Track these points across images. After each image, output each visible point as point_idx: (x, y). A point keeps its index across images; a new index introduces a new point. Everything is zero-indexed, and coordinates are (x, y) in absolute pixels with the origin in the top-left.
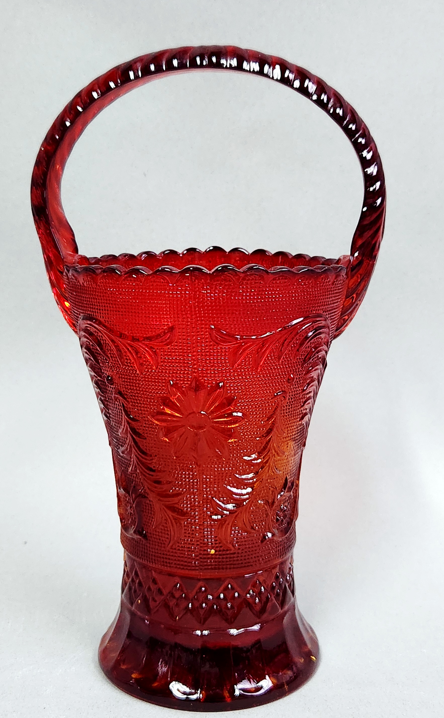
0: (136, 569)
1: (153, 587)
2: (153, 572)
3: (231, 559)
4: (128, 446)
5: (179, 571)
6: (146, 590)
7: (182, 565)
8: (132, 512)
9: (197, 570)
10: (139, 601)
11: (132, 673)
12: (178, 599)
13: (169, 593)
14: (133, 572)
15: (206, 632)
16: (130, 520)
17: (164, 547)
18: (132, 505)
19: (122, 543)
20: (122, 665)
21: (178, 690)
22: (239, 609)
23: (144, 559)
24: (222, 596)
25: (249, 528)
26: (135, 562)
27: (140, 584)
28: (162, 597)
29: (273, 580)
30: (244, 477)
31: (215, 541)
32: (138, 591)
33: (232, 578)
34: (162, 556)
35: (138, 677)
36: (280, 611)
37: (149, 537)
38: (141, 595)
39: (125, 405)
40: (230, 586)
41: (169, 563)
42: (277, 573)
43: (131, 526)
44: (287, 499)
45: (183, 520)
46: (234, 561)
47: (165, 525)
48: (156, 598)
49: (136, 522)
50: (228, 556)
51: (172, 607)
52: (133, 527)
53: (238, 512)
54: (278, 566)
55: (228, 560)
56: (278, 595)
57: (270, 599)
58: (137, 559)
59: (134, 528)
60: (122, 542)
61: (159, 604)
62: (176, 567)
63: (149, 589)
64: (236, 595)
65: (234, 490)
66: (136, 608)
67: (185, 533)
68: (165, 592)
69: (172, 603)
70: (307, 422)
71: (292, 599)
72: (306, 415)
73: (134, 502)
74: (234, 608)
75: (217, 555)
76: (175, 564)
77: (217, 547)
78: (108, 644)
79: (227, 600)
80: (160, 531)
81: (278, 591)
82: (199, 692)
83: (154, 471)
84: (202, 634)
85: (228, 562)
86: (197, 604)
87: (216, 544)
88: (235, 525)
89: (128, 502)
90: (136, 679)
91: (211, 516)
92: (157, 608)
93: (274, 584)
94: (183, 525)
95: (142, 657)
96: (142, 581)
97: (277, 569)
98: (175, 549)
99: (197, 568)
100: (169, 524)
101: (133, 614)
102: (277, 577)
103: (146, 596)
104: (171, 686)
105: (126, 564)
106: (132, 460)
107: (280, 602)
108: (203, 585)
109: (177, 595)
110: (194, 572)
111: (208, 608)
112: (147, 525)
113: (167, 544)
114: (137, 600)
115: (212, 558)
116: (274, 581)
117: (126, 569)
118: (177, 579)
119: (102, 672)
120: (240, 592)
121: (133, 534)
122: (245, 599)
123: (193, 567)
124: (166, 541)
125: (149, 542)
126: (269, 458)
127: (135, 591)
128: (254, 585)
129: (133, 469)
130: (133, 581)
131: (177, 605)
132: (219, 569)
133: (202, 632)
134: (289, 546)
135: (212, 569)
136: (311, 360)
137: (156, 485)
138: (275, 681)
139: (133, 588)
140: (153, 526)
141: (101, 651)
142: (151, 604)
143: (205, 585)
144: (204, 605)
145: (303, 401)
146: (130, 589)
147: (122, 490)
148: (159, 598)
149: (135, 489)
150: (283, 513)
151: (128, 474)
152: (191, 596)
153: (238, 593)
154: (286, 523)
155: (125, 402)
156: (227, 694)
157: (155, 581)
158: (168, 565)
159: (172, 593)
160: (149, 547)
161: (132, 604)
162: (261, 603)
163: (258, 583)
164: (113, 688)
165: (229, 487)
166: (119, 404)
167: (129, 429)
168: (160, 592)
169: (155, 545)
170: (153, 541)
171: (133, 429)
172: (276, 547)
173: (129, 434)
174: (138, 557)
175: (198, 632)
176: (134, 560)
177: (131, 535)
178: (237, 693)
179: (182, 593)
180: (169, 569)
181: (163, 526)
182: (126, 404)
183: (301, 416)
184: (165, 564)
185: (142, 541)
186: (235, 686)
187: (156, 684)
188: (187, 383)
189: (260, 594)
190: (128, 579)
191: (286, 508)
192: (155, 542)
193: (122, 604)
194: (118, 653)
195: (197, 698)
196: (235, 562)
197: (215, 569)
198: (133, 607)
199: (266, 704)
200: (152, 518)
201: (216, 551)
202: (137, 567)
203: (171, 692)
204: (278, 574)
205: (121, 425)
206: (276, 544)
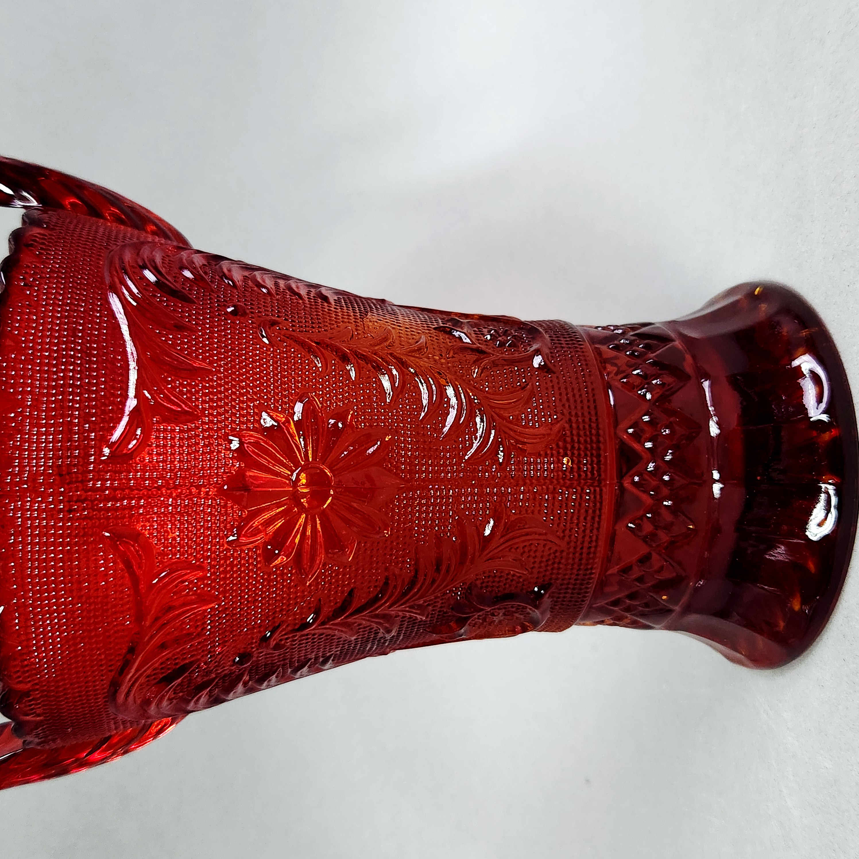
0: (607, 604)
1: (636, 573)
2: (609, 572)
3: (581, 427)
4: (372, 622)
5: (604, 524)
6: (642, 586)
7: (593, 518)
8: (502, 612)
9: (601, 490)
10: (664, 597)
11: (792, 609)
12: (656, 527)
13: (645, 542)
14: (613, 610)
15: (716, 475)
16: (517, 615)
17: (562, 552)
18: (488, 612)
19: (563, 630)
20: (777, 629)
21: (820, 525)
22: (673, 413)
23: (585, 590)
24: (649, 445)
25: (524, 394)
26: (594, 606)
27: (632, 596)
28: (655, 556)
29: (621, 355)
30: (425, 402)
31: (546, 456)
32: (645, 601)
33: (616, 426)
34: (577, 555)
35: (800, 599)
36: (677, 343)
37: (544, 581)
38: (651, 594)
39: (289, 628)
40: (631, 431)
41: (590, 542)
42: (610, 349)
43: (529, 613)
44: (477, 330)
45: (508, 517)
46: (584, 421)
47: (520, 551)
48: (656, 568)
49: (519, 605)
50: (575, 432)
51: (672, 536)
52: (528, 610)
53: (493, 413)
54: (597, 346)
55: (582, 433)
56: (647, 347)
57: (655, 358)
58: (587, 602)
59: (530, 609)
60: (560, 629)
61: (666, 561)
62: (598, 529)
63: (640, 580)
64: (646, 418)
65: (450, 419)
66: (677, 604)
67: (533, 512)
68: (644, 550)
69: (664, 537)
70: (334, 292)
71: (658, 325)
72: (322, 294)
73: (483, 610)
74: (671, 422)
75: (573, 454)
76: (591, 531)
77: (559, 453)
78: (742, 654)
79: (657, 435)
80: (532, 560)
81: (641, 346)
82: (823, 486)
83: (416, 571)
84: (718, 481)
85: (585, 433)
86: (665, 491)
87: (552, 456)
88: (517, 419)
89: (484, 620)
90: (803, 603)
91: (501, 464)
92: (674, 564)
93: (628, 353)
94: (518, 516)
95: (761, 590)
96: (627, 593)
97: (604, 348)
98: (564, 531)
99: (598, 489)
100: (517, 543)
101: (688, 609)
102: (617, 348)
103: (653, 586)
104: (815, 538)
105: (602, 622)
106: (400, 613)
107: (659, 343)
108: (629, 480)
109: (648, 528)
110: (606, 497)
111: (672, 471)
112: (523, 585)
113: (555, 548)
114: (662, 601)
115: (579, 462)
116: (623, 352)
117: (608, 623)
118: (620, 529)
119: (792, 663)
120: (643, 412)
121: (541, 609)
122: (654, 404)
123: (595, 497)
124: (550, 549)
125: (553, 581)
126: (391, 354)
127: (647, 605)
128: (631, 387)
129: (418, 612)
130: (628, 609)
131: (668, 527)
132: (599, 449)
133: (715, 481)
134: (563, 327)
135: (599, 463)
136: (206, 277)
137: (444, 568)
138: (801, 350)
139: (641, 608)
140: (523, 574)
141: (755, 665)
142: (666, 575)
143: (630, 476)
144: (666, 478)
145: (290, 295)
146: (643, 615)
147: (462, 631)
148: (656, 562)
149: (457, 607)
150: (500, 336)
151: (431, 620)
152: (649, 501)
153: (644, 416)
154: (520, 331)
155: (284, 630)
156: (826, 436)
157: (626, 570)
158: (594, 544)
159: (646, 537)
160: (563, 580)
161: (670, 611)
162: (662, 374)
163: (625, 380)
164: (819, 645)
165: (446, 429)
166: (291, 639)
167: (337, 621)
168: (645, 560)
169: (559, 569)
170: (552, 574)
171: (337, 613)
172: (563, 347)
173: (349, 620)
174: (583, 601)
175: (717, 488)
176: (590, 607)
177: (543, 613)
178: (825, 418)
179: (645, 520)
180: (601, 543)
181: (522, 554)
182: (287, 626)
183: (320, 300)
184: (593, 550)
185: (553, 593)
186: (811, 420)
187: (812, 567)
188: (232, 507)
189: (646, 378)
190: (627, 617)
191: (493, 331)
192: (552, 569)
193: (672, 627)
194: (757, 635)
195: (834, 490)
196: (587, 420)
197: (599, 456)
198: (675, 608)
199: (842, 364)
200: (508, 574)
201: (565, 455)
202: (601, 603)
203: (826, 538)
204: (610, 347)
205: (334, 635)
206: (556, 347)
